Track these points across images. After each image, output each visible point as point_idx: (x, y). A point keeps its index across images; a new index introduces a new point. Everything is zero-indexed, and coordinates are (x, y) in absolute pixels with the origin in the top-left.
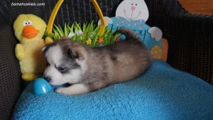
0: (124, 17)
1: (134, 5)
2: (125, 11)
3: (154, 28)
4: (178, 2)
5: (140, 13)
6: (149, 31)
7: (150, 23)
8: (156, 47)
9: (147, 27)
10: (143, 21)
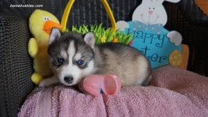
0: (141, 21)
1: (152, 9)
2: (142, 15)
3: (173, 32)
4: (199, 8)
5: (158, 17)
6: (168, 36)
7: (169, 27)
8: (176, 51)
9: (165, 31)
10: (161, 25)
